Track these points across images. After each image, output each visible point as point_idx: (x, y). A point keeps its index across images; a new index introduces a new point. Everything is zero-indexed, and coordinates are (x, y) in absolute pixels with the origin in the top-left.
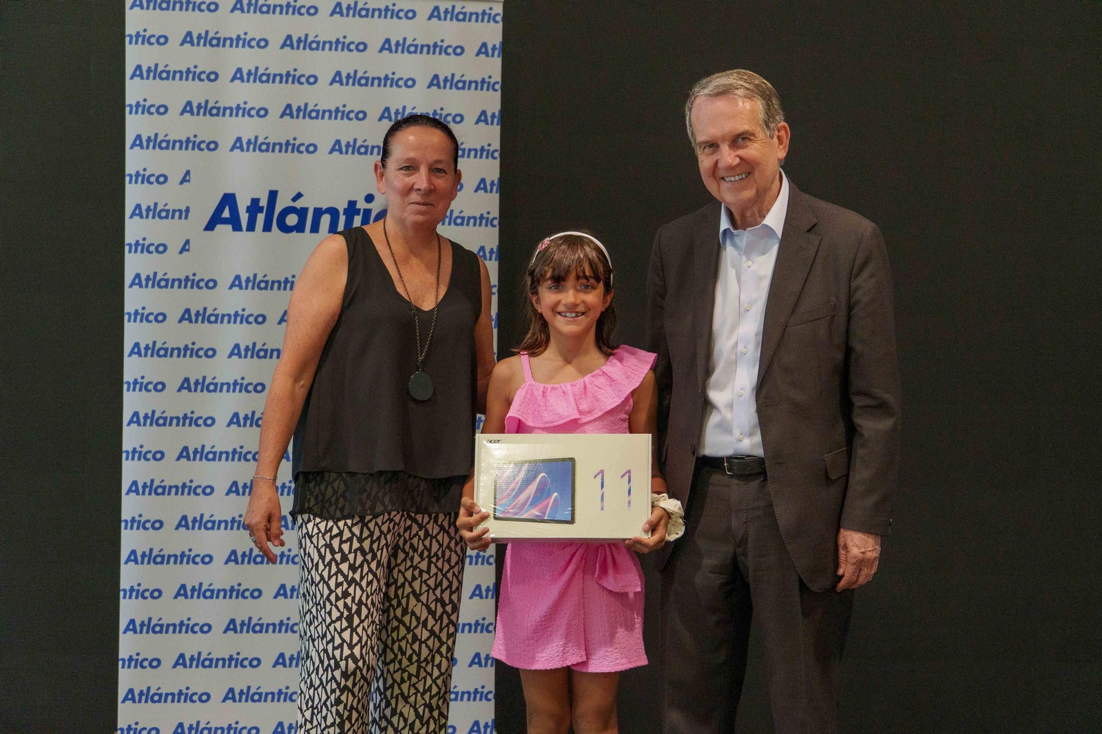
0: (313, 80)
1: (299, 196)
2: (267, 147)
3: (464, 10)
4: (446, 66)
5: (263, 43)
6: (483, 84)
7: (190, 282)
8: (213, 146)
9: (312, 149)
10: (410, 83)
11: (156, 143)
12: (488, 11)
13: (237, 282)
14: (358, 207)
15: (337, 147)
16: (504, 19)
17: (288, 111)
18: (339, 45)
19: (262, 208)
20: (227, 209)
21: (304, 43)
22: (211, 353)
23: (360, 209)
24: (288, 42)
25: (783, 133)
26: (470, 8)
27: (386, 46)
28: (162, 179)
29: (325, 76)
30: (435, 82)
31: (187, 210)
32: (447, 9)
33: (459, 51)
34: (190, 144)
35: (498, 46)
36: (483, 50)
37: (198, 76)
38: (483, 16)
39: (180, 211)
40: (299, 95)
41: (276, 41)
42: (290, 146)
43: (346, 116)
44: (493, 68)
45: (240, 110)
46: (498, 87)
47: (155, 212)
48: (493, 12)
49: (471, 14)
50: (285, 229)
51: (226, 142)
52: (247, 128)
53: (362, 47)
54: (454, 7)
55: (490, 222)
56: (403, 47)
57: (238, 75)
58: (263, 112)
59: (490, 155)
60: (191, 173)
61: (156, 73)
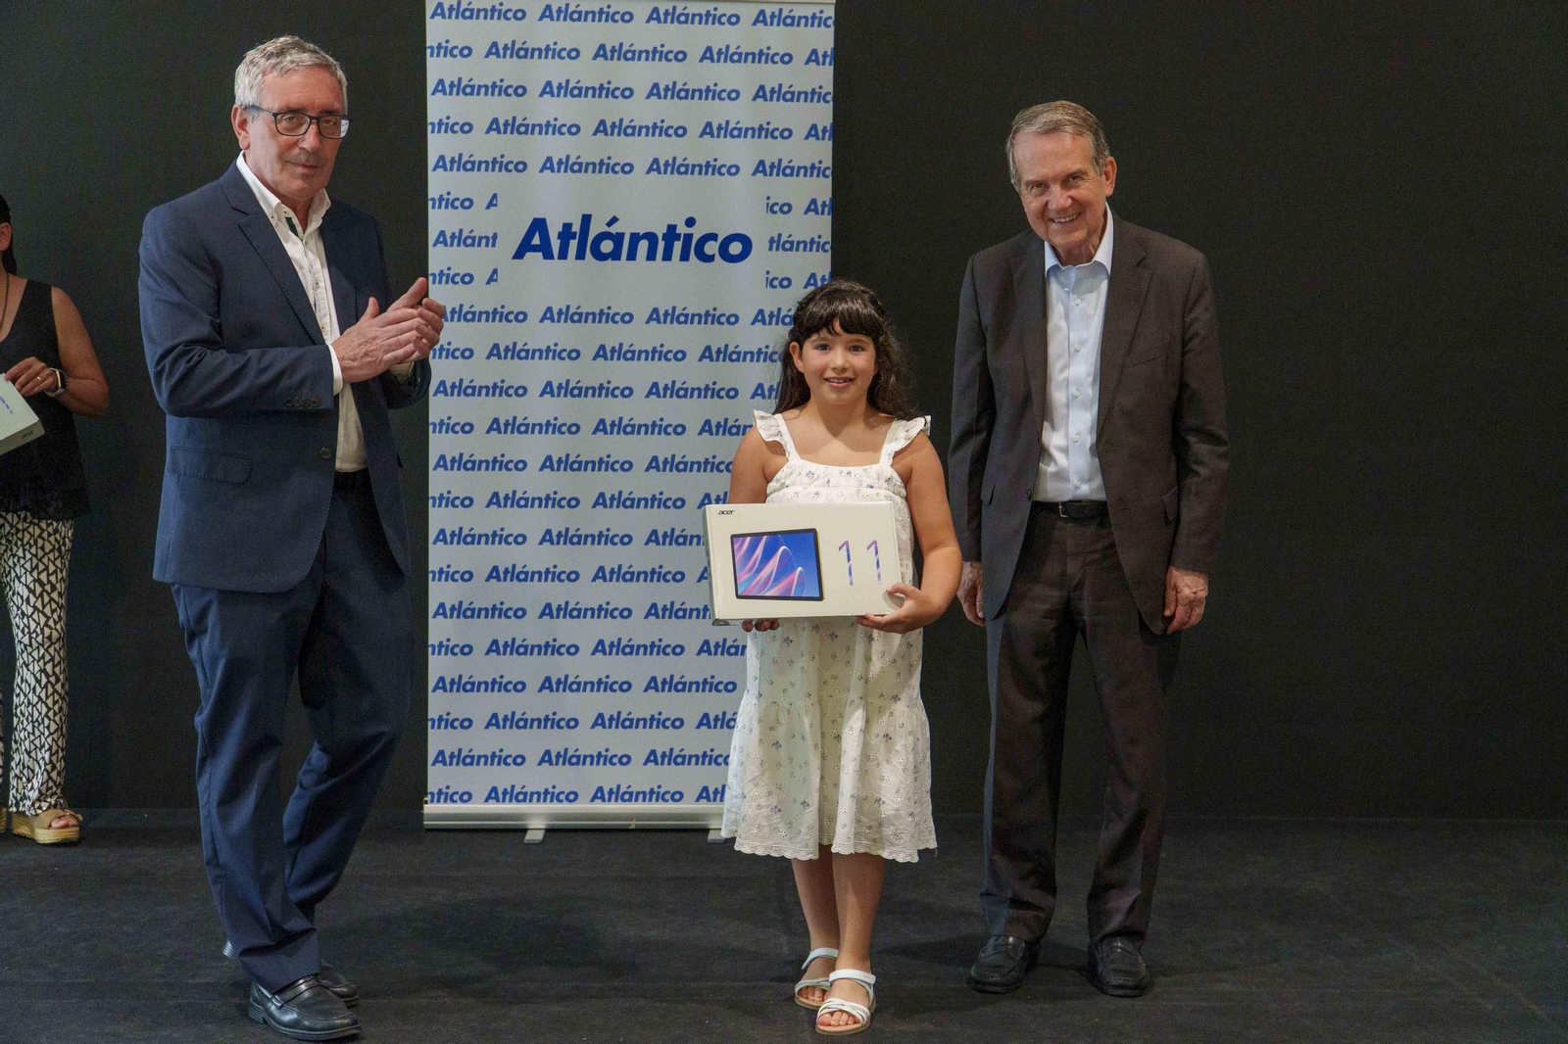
0: (628, 93)
1: (614, 220)
2: (580, 167)
3: (792, 14)
4: (773, 75)
5: (574, 54)
6: (813, 95)
7: (497, 315)
8: (521, 167)
9: (628, 168)
10: (734, 95)
11: (460, 164)
12: (818, 15)
13: (548, 315)
14: (678, 231)
15: (654, 167)
16: (836, 23)
17: (601, 128)
18: (657, 54)
19: (576, 233)
20: (537, 236)
21: (620, 53)
22: (521, 391)
23: (680, 234)
24: (601, 52)
25: (1109, 168)
26: (799, 11)
27: (708, 55)
28: (467, 204)
29: (642, 89)
30: (761, 93)
31: (495, 236)
32: (773, 13)
33: (787, 59)
34: (498, 165)
35: (829, 53)
36: (813, 57)
37: (504, 91)
38: (813, 20)
39: (487, 238)
40: (612, 110)
41: (588, 50)
42: (603, 166)
43: (665, 132)
44: (823, 77)
45: (550, 128)
46: (829, 98)
47: (460, 239)
48: (824, 16)
49: (800, 18)
50: (599, 256)
51: (535, 163)
52: (557, 146)
53: (681, 56)
54: (781, 10)
55: (821, 247)
56: (727, 55)
57: (548, 89)
58: (574, 130)
59: (822, 173)
60: (498, 196)
61: (460, 88)
